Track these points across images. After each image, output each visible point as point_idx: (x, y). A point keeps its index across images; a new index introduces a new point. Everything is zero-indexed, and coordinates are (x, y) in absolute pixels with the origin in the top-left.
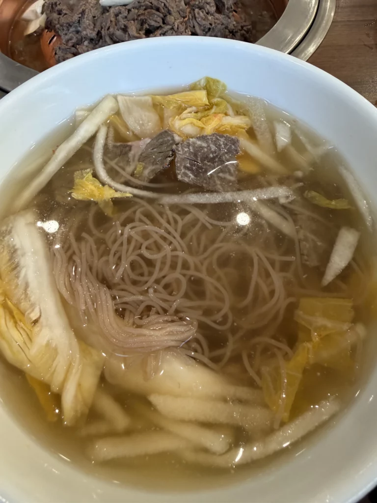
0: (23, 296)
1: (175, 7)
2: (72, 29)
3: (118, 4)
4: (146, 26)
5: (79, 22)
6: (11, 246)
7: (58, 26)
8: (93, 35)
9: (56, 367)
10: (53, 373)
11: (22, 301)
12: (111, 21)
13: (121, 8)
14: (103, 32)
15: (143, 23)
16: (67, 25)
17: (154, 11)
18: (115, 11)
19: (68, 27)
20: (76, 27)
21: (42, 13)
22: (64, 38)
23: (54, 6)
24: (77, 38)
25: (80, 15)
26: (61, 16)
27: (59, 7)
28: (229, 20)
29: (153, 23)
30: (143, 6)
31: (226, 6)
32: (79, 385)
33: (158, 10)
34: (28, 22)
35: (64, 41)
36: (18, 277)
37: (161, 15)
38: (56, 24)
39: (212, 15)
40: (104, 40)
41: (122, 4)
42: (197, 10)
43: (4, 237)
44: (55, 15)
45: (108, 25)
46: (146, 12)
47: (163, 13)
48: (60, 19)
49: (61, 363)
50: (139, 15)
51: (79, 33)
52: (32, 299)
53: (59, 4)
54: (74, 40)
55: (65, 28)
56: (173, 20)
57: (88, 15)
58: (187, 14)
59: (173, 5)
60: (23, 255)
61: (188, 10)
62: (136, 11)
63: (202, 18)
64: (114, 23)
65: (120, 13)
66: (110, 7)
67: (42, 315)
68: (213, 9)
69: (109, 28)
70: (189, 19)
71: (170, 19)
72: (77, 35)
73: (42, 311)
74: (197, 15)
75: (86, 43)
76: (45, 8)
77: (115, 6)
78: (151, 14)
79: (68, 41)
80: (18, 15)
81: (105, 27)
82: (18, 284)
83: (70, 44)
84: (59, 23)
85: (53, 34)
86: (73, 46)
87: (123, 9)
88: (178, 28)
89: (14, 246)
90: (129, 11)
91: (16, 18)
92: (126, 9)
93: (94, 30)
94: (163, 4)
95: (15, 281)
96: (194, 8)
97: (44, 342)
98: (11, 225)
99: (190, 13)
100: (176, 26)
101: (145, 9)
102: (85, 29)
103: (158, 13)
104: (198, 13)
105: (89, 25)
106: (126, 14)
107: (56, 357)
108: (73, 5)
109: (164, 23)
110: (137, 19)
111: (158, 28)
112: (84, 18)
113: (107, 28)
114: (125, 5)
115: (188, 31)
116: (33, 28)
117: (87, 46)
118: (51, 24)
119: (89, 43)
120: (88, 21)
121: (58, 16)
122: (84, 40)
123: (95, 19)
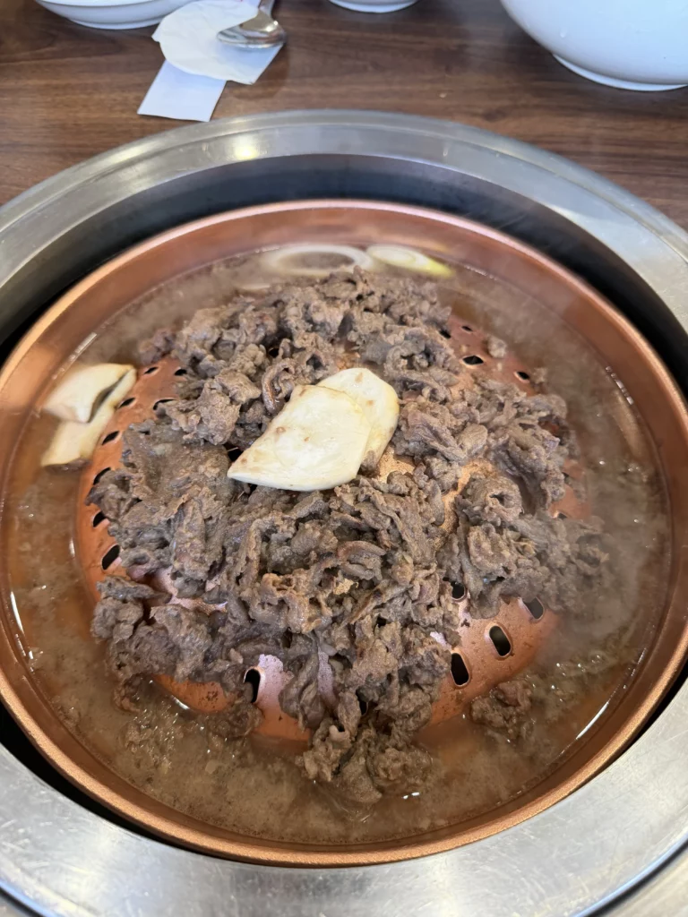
12: (248, 559)
18: (261, 527)
28: (553, 537)
33: (374, 537)
37: (381, 552)
39: (511, 528)
47: (385, 546)
57: (192, 516)
66: (252, 489)
68: (516, 509)
71: (403, 563)
88: (421, 594)
94: (389, 521)
100: (417, 590)
103: (373, 548)
105: (192, 544)
115: (447, 600)
123: (210, 522)
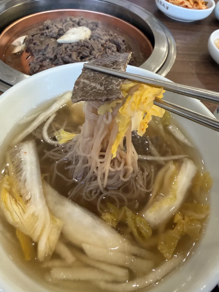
0: (23, 186)
1: (96, 47)
2: (41, 53)
3: (67, 43)
4: (81, 55)
5: (45, 50)
6: (19, 158)
7: (33, 51)
8: (52, 57)
9: (37, 227)
10: (35, 230)
11: (22, 189)
13: (68, 45)
14: (58, 56)
15: (79, 53)
16: (38, 51)
17: (86, 48)
18: (65, 46)
19: (38, 52)
20: (43, 52)
21: (23, 43)
22: (36, 57)
23: (31, 41)
24: (43, 57)
25: (46, 46)
26: (36, 46)
27: (34, 41)
29: (85, 54)
30: (80, 45)
31: (122, 49)
32: (48, 238)
33: (88, 47)
34: (15, 47)
35: (36, 58)
36: (21, 176)
37: (89, 50)
38: (32, 50)
39: (115, 52)
40: (58, 60)
41: (69, 43)
42: (107, 50)
43: (16, 154)
44: (32, 45)
45: (61, 53)
46: (82, 48)
47: (90, 49)
48: (35, 47)
49: (39, 225)
50: (78, 50)
51: (45, 55)
52: (28, 188)
53: (35, 40)
54: (41, 59)
55: (37, 52)
56: (95, 53)
57: (50, 46)
58: (102, 51)
59: (96, 46)
60: (25, 164)
61: (103, 49)
62: (76, 47)
63: (110, 53)
64: (64, 52)
65: (68, 47)
66: (62, 44)
67: (32, 197)
68: (115, 50)
69: (61, 55)
70: (103, 53)
71: (94, 52)
72: (43, 56)
73: (32, 195)
74: (107, 52)
75: (48, 60)
76: (26, 41)
77: (65, 44)
78: (84, 49)
79: (38, 59)
80: (9, 43)
81: (59, 53)
82: (21, 180)
83: (39, 60)
84: (34, 49)
85: (29, 54)
86: (40, 61)
87: (69, 46)
89: (21, 159)
90: (73, 46)
91: (8, 44)
92: (71, 46)
93: (53, 54)
94: (90, 45)
95: (20, 178)
96: (106, 48)
97: (32, 213)
98: (20, 148)
99: (104, 50)
101: (81, 47)
102: (48, 53)
103: (87, 49)
104: (108, 51)
105: (51, 51)
106: (71, 48)
107: (37, 221)
108: (42, 41)
109: (90, 54)
110: (77, 51)
111: (87, 56)
112: (48, 48)
113: (60, 54)
114: (70, 44)
116: (17, 50)
117: (48, 62)
118: (29, 49)
119: (49, 61)
120: (50, 50)
121: (34, 46)
122: (46, 59)
123: (54, 49)
